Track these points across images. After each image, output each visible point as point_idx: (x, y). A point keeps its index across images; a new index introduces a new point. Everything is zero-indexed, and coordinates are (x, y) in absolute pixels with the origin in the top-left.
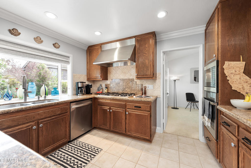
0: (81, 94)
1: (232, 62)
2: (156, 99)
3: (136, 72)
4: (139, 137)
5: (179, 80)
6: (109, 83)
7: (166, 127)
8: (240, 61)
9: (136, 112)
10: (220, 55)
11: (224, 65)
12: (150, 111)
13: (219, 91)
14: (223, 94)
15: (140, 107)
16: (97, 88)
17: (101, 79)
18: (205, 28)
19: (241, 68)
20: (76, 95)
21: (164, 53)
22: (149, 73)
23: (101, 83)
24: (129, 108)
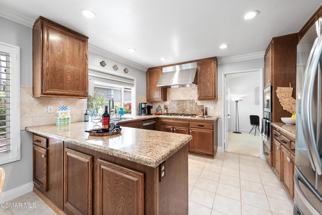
0: (143, 115)
1: (283, 88)
2: (217, 120)
3: (198, 94)
4: (202, 152)
5: (242, 101)
6: (168, 104)
7: (227, 148)
8: (289, 87)
9: (199, 130)
10: (273, 82)
11: (276, 90)
12: (213, 129)
13: (273, 111)
14: (276, 114)
15: (203, 126)
16: (155, 109)
17: (162, 100)
18: (264, 54)
19: (290, 92)
20: (140, 115)
21: (225, 75)
22: (210, 95)
23: (159, 104)
24: (193, 126)
